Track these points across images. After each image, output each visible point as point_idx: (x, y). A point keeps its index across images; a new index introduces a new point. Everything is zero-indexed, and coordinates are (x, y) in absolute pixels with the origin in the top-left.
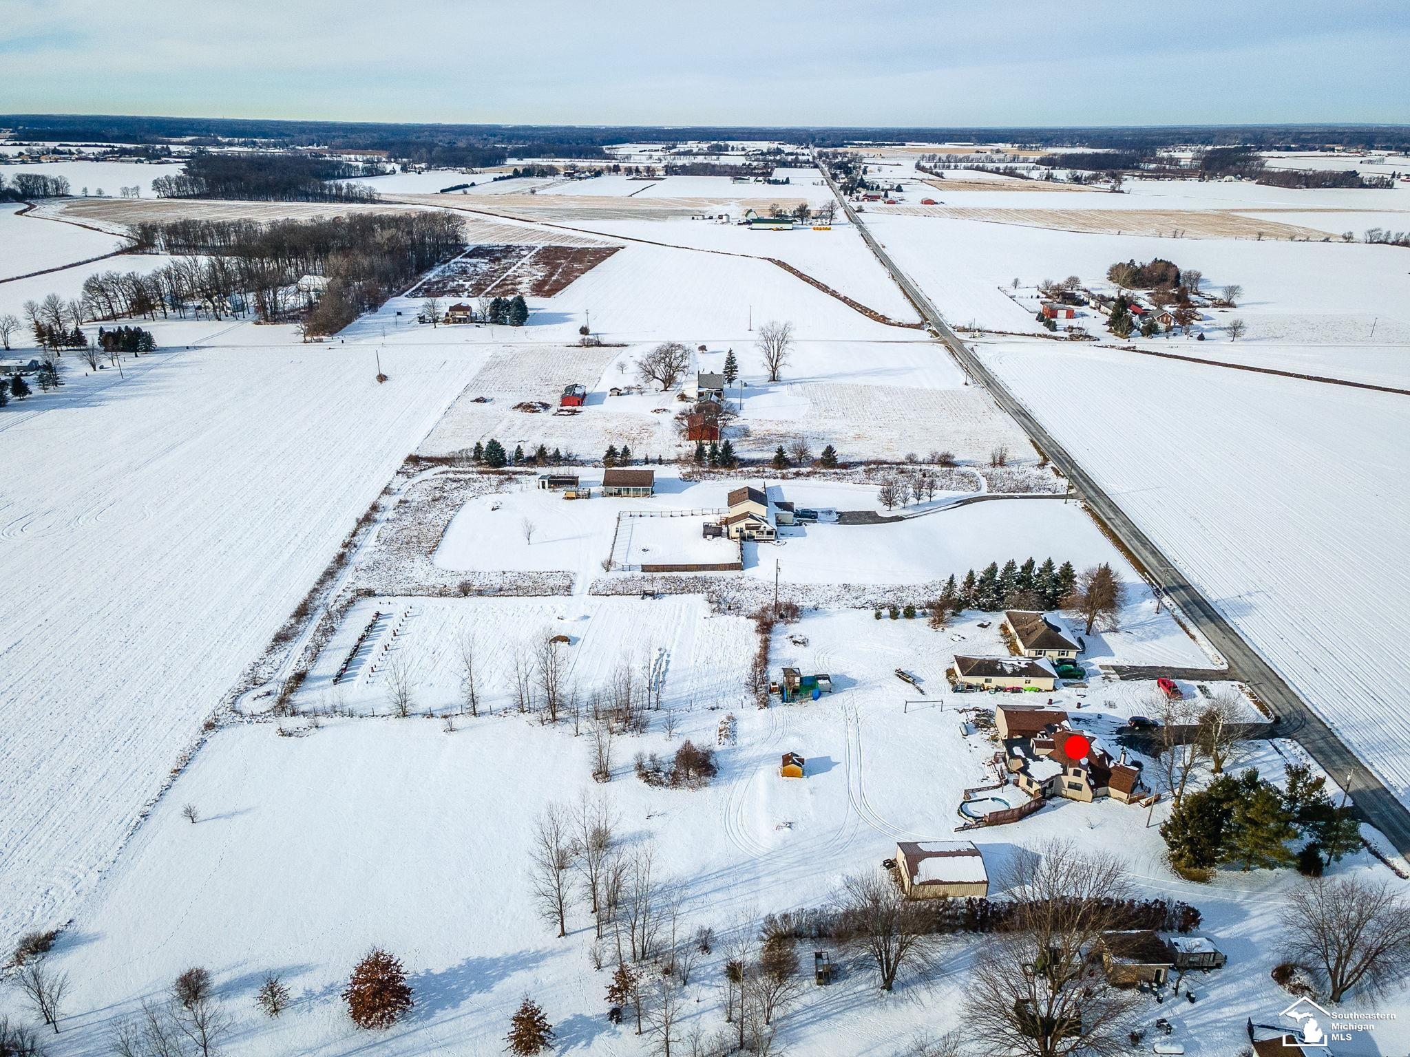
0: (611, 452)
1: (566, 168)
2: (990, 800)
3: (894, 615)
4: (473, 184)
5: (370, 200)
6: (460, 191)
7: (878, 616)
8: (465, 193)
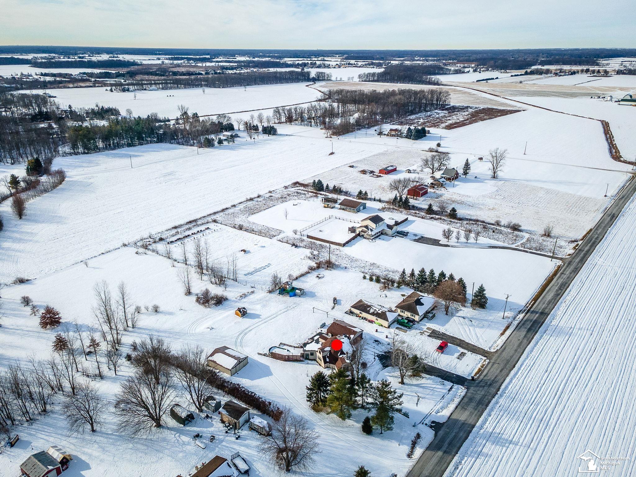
0: (360, 192)
1: (556, 70)
2: (286, 350)
3: (371, 279)
4: (497, 78)
5: (437, 84)
6: (485, 81)
7: (364, 278)
8: (487, 82)
